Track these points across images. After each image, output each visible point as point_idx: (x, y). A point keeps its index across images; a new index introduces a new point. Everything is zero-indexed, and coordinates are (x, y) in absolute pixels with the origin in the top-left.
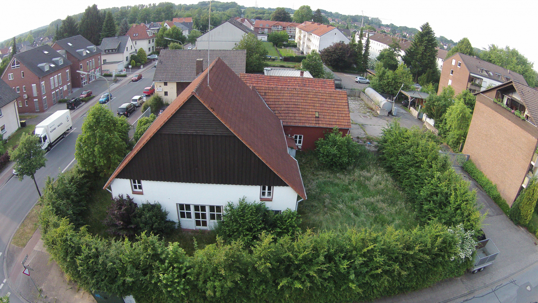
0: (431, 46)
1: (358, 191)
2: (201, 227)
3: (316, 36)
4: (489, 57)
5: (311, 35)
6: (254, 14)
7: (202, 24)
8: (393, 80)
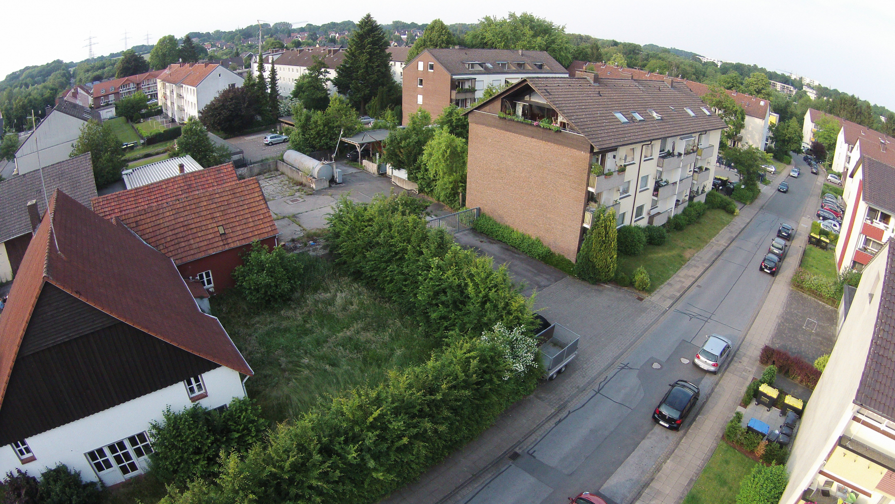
0: (378, 51)
1: (323, 328)
2: (132, 474)
3: (190, 87)
4: (482, 39)
5: (182, 87)
6: (90, 73)
7: (16, 116)
8: (324, 126)
